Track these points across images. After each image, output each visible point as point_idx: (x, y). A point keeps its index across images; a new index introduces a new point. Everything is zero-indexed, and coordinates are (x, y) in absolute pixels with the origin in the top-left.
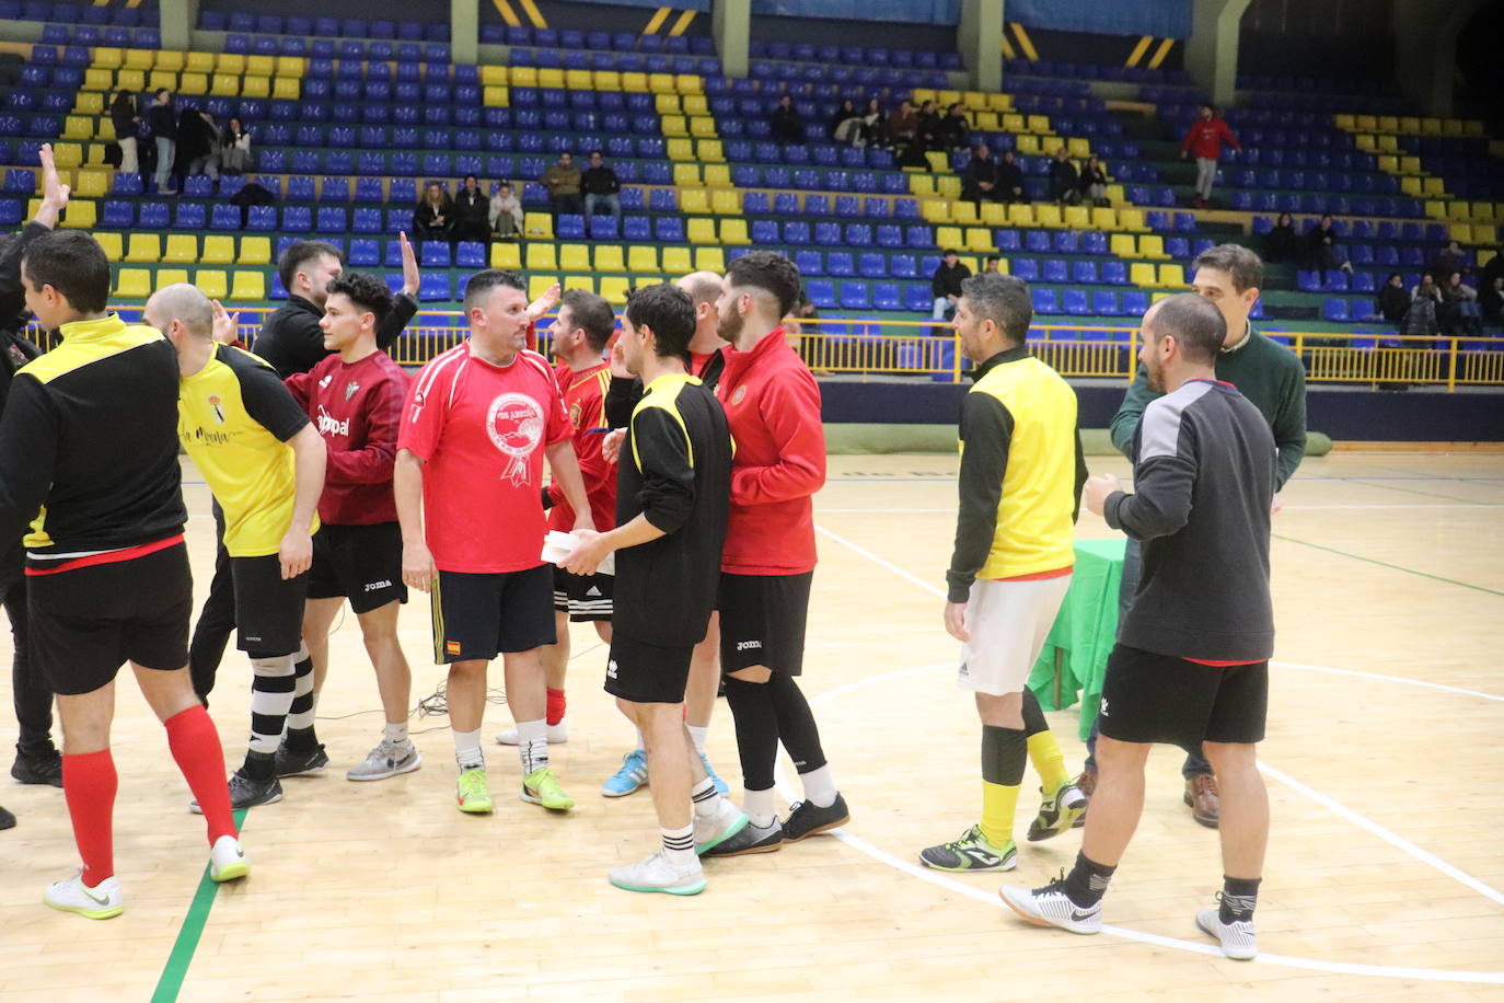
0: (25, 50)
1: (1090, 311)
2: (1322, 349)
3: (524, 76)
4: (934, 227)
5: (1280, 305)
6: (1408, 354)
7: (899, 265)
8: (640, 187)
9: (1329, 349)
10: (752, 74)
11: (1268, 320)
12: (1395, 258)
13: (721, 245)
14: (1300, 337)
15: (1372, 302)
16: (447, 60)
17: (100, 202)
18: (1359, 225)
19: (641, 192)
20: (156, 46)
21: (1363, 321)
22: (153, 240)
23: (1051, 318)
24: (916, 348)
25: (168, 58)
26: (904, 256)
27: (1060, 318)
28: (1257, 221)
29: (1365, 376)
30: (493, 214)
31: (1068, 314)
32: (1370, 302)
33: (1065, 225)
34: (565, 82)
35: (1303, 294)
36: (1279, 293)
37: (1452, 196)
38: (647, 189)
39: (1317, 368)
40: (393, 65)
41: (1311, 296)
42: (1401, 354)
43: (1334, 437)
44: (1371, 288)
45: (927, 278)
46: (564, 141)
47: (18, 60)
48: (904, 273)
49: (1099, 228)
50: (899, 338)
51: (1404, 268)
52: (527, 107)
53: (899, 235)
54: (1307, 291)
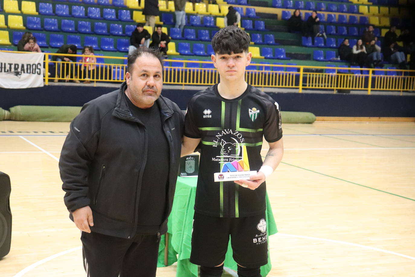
1: (206, 54)
2: (312, 73)
4: (132, 10)
5: (293, 53)
6: (350, 76)
7: (114, 29)
11: (289, 60)
12: (345, 32)
13: (22, 14)
14: (302, 68)
15: (335, 52)
18: (330, 16)
21: (330, 61)
23: (187, 57)
24: (120, 70)
26: (116, 25)
27: (192, 57)
28: (284, 12)
29: (331, 86)
31: (196, 55)
32: (334, 52)
33: (195, 12)
35: (304, 48)
36: (294, 47)
37: (371, 3)
39: (309, 82)
41: (307, 48)
42: (347, 76)
43: (317, 115)
44: (335, 45)
45: (127, 36)
48: (116, 33)
49: (211, 14)
50: (112, 65)
51: (349, 36)
53: (115, 14)
54: (306, 46)
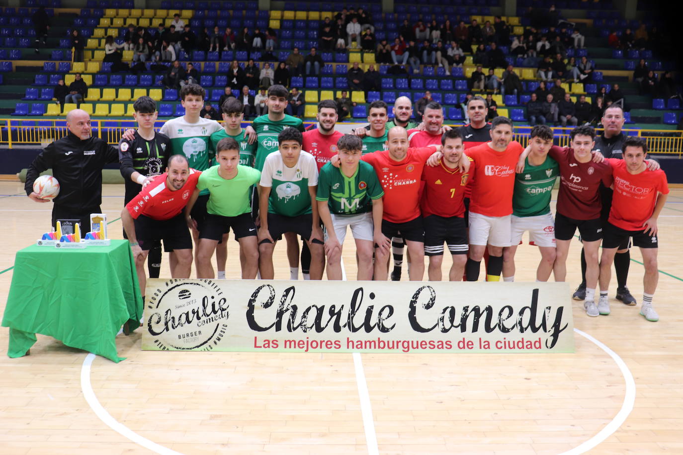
0: (78, 11)
2: (659, 137)
3: (289, 15)
5: (640, 116)
7: (448, 99)
8: (330, 64)
9: (663, 138)
10: (395, 11)
11: (634, 123)
14: (640, 131)
16: (257, 8)
17: (94, 75)
19: (331, 66)
20: (133, 7)
22: (113, 91)
25: (136, 12)
26: (451, 94)
30: (261, 77)
34: (308, 17)
35: (654, 111)
36: (642, 110)
38: (334, 65)
40: (231, 12)
41: (658, 111)
46: (300, 44)
47: (75, 15)
48: (450, 102)
52: (287, 29)
53: (451, 84)
54: (656, 109)
